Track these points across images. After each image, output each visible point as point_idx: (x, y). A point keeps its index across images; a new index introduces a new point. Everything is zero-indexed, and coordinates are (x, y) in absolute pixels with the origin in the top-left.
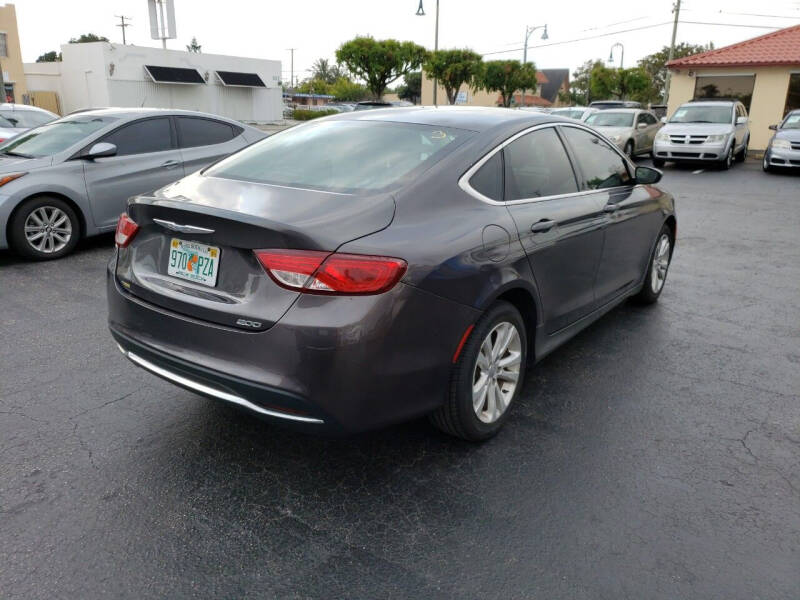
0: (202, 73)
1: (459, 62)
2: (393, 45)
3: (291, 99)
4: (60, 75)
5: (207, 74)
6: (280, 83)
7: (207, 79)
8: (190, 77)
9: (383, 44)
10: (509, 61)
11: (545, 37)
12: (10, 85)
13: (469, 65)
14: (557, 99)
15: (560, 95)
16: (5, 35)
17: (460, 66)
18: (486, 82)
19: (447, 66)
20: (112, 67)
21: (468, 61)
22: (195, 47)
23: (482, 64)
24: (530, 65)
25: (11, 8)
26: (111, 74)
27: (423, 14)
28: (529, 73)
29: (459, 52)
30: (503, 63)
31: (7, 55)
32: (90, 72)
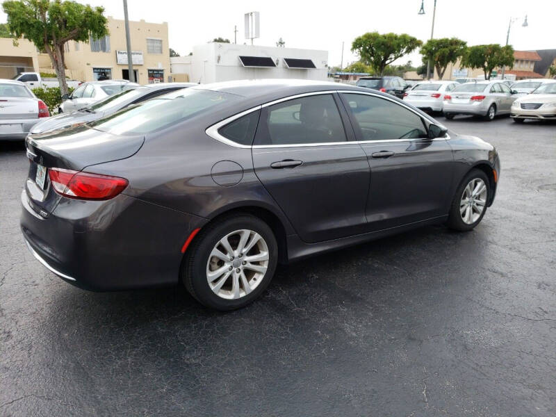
0: (274, 61)
1: (447, 47)
2: (392, 37)
3: (338, 76)
4: (190, 64)
5: (278, 61)
6: (326, 66)
7: (277, 64)
8: (266, 62)
9: (384, 37)
10: (490, 45)
11: (525, 25)
12: (162, 71)
13: (455, 49)
14: (548, 72)
15: (551, 69)
16: (161, 41)
17: (447, 50)
18: (470, 61)
19: (436, 51)
20: (219, 57)
21: (453, 47)
22: (281, 43)
23: (466, 48)
24: (508, 48)
25: (165, 25)
26: (218, 62)
27: (424, 13)
28: (507, 54)
29: (447, 40)
30: (485, 47)
31: (162, 53)
32: (206, 61)
